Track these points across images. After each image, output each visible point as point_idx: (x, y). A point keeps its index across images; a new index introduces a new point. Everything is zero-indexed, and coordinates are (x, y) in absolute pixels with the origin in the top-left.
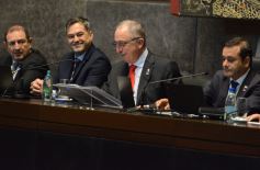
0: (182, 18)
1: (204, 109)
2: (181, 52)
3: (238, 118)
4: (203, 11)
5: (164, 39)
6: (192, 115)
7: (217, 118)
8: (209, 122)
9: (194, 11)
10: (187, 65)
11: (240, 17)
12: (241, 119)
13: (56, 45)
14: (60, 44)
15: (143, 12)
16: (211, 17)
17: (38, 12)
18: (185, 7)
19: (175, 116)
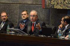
0: (46, 9)
1: (52, 35)
2: (45, 19)
3: (62, 37)
4: (52, 7)
5: (41, 15)
6: (49, 36)
7: (56, 37)
8: (54, 38)
9: (49, 7)
10: (47, 22)
11: (62, 8)
12: (63, 37)
13: (10, 17)
14: (11, 17)
15: (35, 7)
16: (54, 9)
17: (5, 8)
18: (46, 6)
19: (44, 37)
